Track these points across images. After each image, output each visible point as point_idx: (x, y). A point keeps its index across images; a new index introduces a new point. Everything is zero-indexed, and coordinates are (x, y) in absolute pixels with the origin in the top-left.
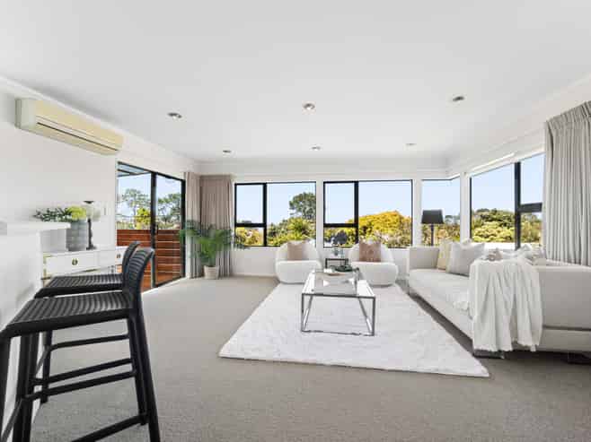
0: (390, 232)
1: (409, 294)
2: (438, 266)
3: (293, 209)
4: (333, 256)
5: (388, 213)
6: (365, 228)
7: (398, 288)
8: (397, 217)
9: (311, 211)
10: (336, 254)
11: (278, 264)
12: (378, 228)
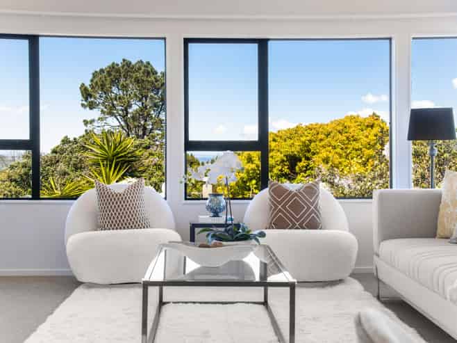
0: (357, 168)
1: (378, 298)
2: (439, 231)
3: (92, 106)
4: (206, 218)
5: (352, 118)
6: (293, 160)
7: (356, 286)
8: (376, 130)
9: (143, 114)
10: (216, 214)
11: (73, 240)
12: (326, 161)
